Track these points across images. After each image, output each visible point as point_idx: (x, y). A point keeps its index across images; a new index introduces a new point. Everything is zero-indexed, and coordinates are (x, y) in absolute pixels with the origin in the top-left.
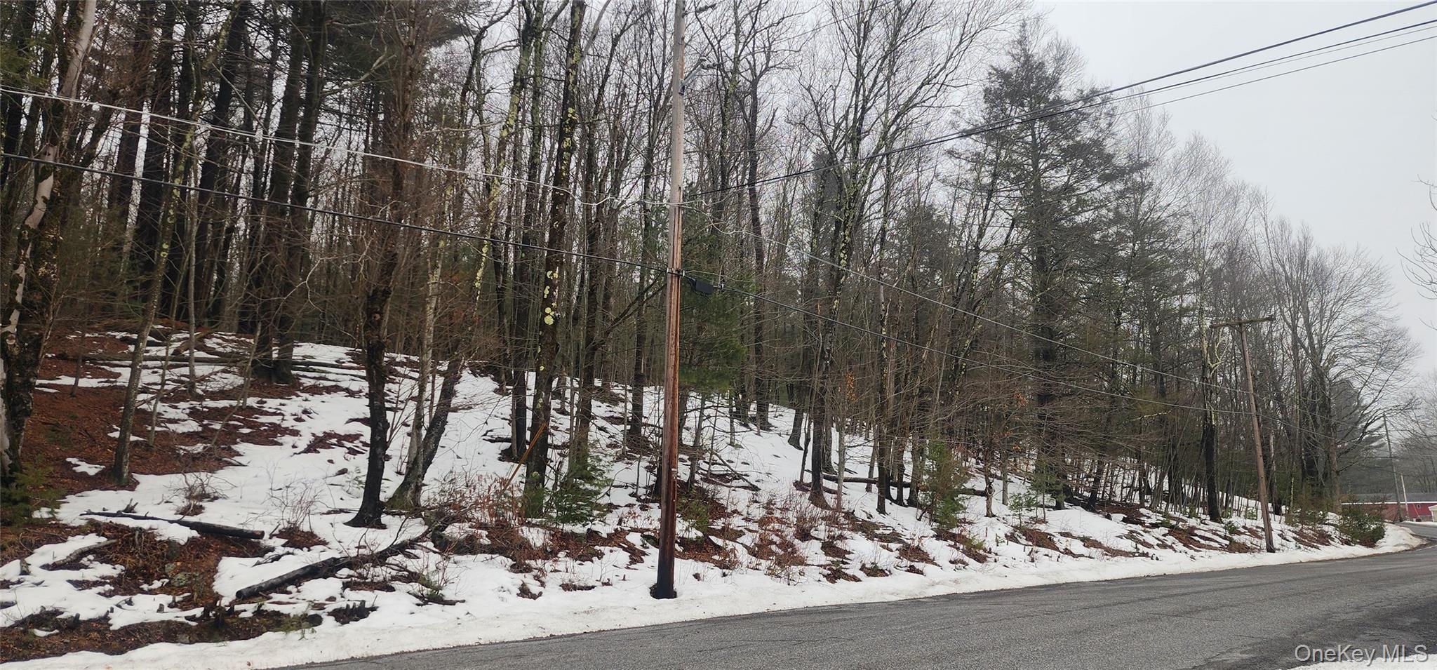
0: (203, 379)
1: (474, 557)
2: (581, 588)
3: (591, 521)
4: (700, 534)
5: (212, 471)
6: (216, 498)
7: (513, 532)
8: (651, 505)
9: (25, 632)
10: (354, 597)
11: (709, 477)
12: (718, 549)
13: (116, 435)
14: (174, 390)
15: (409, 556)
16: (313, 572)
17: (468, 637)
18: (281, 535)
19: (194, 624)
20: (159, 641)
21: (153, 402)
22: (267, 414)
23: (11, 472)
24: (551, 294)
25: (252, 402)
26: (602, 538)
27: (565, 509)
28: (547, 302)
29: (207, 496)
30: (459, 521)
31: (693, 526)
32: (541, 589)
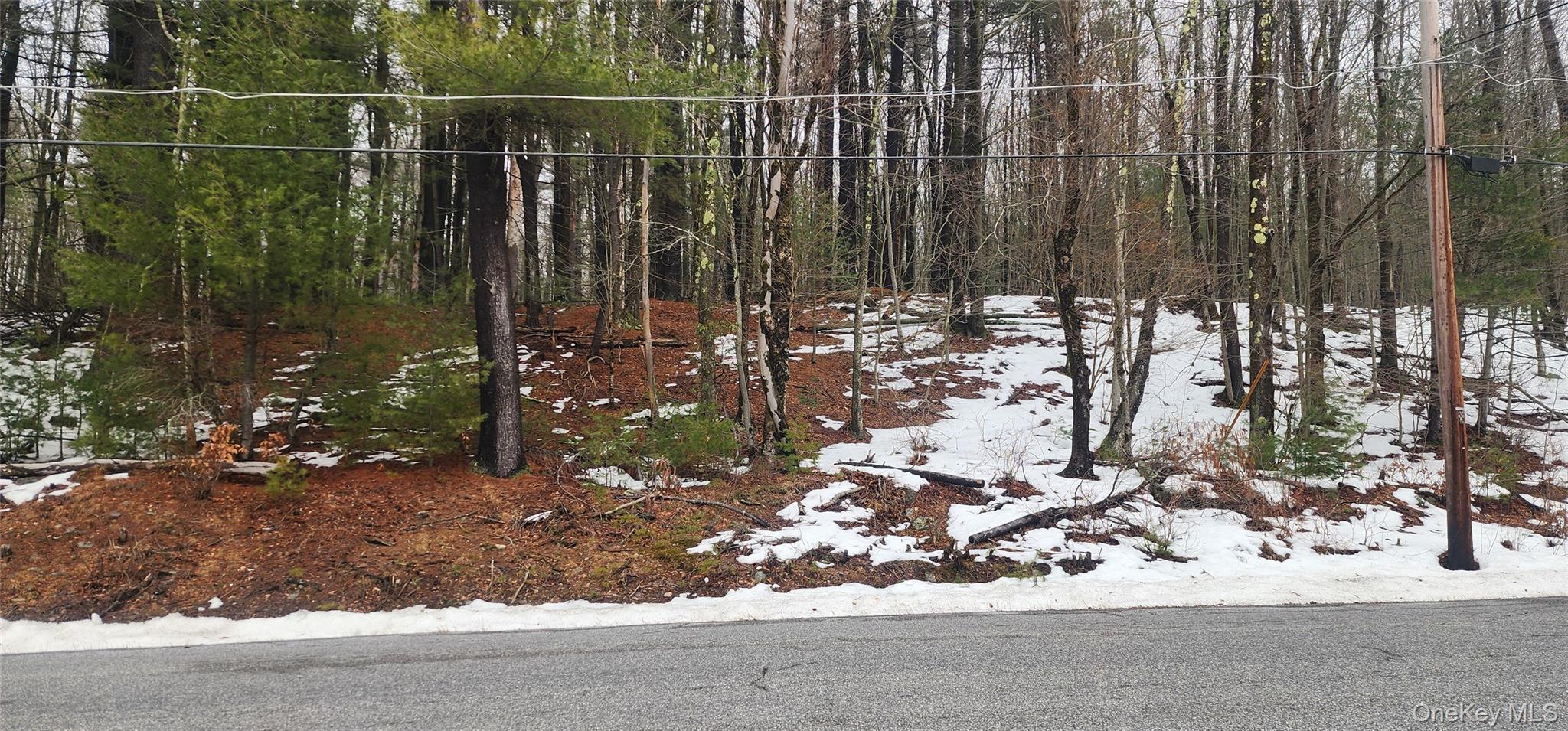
0: (910, 339)
1: (1201, 512)
2: (1341, 552)
3: (1342, 474)
4: (1506, 492)
5: (928, 425)
6: (936, 449)
7: (1241, 487)
8: (1425, 455)
9: (810, 563)
10: (1079, 549)
11: (1508, 419)
12: (1536, 511)
13: (849, 394)
14: (888, 351)
15: (1129, 509)
16: (1034, 522)
17: (1210, 597)
18: (999, 484)
19: (938, 565)
20: (911, 578)
21: (873, 363)
22: (967, 368)
23: (781, 429)
24: (1259, 207)
25: (953, 357)
26: (1360, 494)
27: (1306, 460)
28: (1256, 217)
29: (927, 447)
30: (1178, 473)
31: (1493, 481)
32: (1288, 550)
